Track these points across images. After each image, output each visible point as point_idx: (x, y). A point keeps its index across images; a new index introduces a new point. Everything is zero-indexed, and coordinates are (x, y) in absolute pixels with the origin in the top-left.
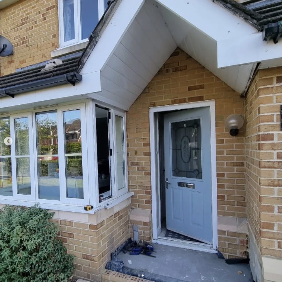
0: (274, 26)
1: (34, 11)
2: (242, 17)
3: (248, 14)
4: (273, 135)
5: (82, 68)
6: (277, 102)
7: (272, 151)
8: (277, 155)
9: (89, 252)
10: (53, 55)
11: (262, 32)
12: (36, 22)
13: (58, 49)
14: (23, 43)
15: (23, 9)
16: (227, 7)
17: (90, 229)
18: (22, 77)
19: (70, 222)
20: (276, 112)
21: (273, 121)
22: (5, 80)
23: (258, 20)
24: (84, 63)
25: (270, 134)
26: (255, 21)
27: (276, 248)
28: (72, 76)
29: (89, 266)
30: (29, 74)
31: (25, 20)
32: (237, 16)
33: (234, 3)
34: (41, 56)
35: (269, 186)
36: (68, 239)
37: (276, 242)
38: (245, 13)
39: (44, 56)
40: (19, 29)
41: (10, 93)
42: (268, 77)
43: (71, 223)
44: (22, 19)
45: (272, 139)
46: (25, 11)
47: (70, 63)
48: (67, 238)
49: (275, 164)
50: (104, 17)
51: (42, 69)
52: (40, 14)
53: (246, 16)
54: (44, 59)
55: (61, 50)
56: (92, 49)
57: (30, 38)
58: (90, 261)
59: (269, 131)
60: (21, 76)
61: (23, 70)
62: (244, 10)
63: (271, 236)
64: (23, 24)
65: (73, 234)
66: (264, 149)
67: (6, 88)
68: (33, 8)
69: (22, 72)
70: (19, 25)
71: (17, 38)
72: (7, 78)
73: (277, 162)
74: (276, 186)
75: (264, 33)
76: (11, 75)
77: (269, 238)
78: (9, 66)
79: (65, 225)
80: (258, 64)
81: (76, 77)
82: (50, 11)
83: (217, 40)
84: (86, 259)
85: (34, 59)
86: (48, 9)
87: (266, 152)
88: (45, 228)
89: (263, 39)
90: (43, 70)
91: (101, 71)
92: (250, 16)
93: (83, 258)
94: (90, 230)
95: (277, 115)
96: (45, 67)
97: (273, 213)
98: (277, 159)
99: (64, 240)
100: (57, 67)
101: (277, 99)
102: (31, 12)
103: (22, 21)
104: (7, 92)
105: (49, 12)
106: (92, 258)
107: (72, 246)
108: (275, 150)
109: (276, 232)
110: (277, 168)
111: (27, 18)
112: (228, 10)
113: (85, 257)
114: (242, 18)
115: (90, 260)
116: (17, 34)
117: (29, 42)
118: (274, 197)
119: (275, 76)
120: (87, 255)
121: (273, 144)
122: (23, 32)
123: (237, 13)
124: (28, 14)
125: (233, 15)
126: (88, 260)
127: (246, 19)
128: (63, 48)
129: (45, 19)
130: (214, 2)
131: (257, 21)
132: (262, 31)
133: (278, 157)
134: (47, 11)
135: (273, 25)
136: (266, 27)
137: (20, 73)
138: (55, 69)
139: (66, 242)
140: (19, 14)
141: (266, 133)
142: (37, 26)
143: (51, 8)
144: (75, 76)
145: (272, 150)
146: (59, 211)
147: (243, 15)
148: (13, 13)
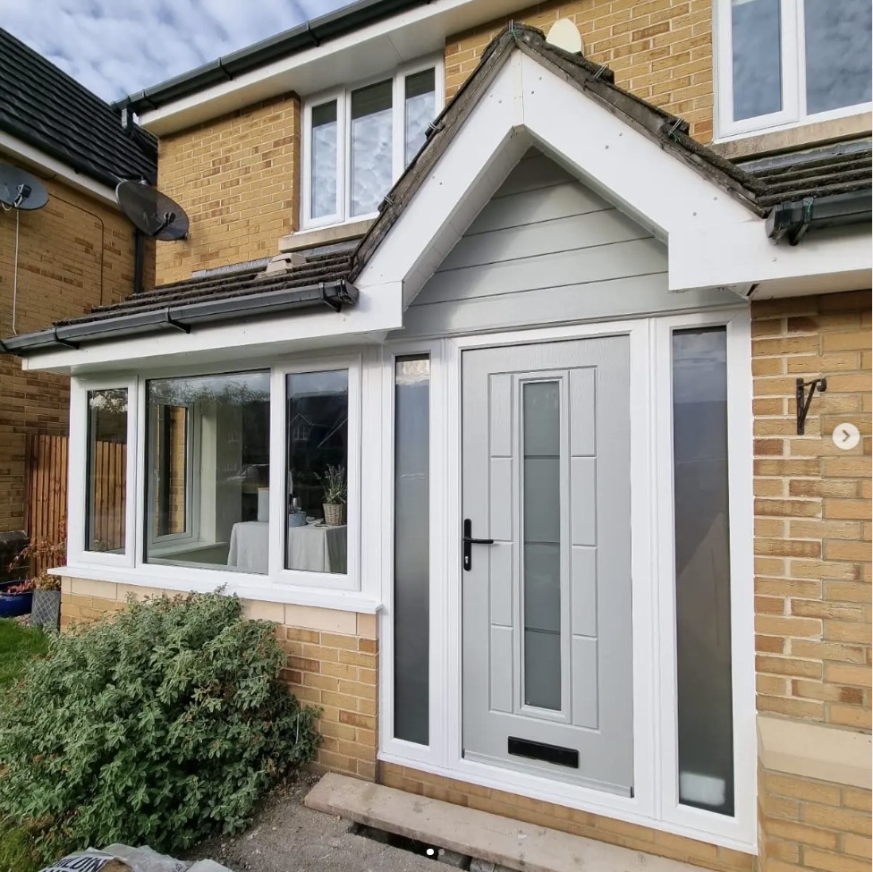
0: (793, 208)
1: (246, 145)
2: (724, 185)
3: (737, 180)
4: (780, 442)
5: (359, 273)
6: (789, 373)
7: (779, 478)
8: (790, 487)
9: (356, 706)
10: (283, 245)
11: (765, 220)
12: (247, 171)
13: (296, 233)
14: (214, 214)
15: (217, 138)
16: (690, 162)
17: (360, 649)
18: (211, 289)
19: (311, 632)
20: (788, 393)
21: (780, 412)
22: (166, 293)
23: (758, 193)
24: (365, 260)
25: (774, 440)
26: (752, 195)
27: (788, 695)
28: (337, 288)
29: (354, 740)
30: (227, 282)
31: (220, 164)
32: (714, 184)
33: (708, 154)
34: (256, 247)
35: (772, 554)
36: (305, 674)
37: (788, 681)
38: (731, 176)
39: (261, 246)
40: (206, 182)
41: (182, 321)
42: (771, 318)
43: (313, 636)
44: (214, 162)
45: (780, 452)
46: (222, 145)
47: (327, 264)
48: (303, 672)
49: (786, 505)
50: (418, 162)
51: (259, 274)
52: (257, 152)
53: (733, 182)
54: (263, 253)
55: (302, 235)
56: (386, 231)
57: (230, 204)
58: (357, 728)
59: (772, 433)
60: (207, 286)
61: (209, 274)
62: (728, 169)
63: (778, 666)
64: (216, 172)
65: (318, 662)
66: (762, 472)
67: (172, 309)
68: (242, 138)
69: (209, 279)
70: (207, 174)
71: (200, 203)
72: (170, 289)
73: (788, 501)
74: (788, 555)
75: (772, 221)
76: (182, 283)
77: (773, 673)
78: (177, 264)
79: (299, 640)
80: (754, 287)
81: (345, 290)
82: (283, 148)
83: (668, 231)
84: (347, 723)
85: (237, 253)
86: (276, 144)
87: (767, 480)
88: (254, 649)
89: (770, 233)
90: (260, 276)
91: (403, 282)
92: (742, 185)
93: (340, 721)
94: (359, 653)
95: (789, 399)
96: (264, 269)
97: (782, 614)
98: (790, 495)
99: (295, 677)
100: (294, 270)
101: (789, 365)
102: (238, 148)
103: (214, 165)
104: (173, 319)
105: (278, 150)
106: (363, 720)
107: (315, 690)
108: (784, 475)
109: (788, 657)
110: (791, 516)
111: (227, 160)
112: (694, 168)
113: (346, 719)
114: (724, 188)
115: (357, 725)
116: (201, 192)
117: (228, 213)
118: (783, 580)
119: (784, 317)
120: (350, 715)
121: (781, 462)
122: (215, 189)
123: (713, 175)
124: (230, 150)
125: (705, 179)
126: (353, 724)
127: (732, 190)
128: (307, 232)
129: (268, 164)
130: (663, 148)
131: (757, 196)
132: (765, 216)
133: (790, 491)
134: (274, 147)
135: (793, 206)
136: (776, 209)
137: (204, 280)
138: (291, 275)
139: (300, 683)
140: (207, 149)
141: (767, 438)
142: (250, 178)
143: (285, 142)
144: (344, 287)
145: (779, 475)
146: (284, 604)
147: (726, 181)
148: (193, 146)
